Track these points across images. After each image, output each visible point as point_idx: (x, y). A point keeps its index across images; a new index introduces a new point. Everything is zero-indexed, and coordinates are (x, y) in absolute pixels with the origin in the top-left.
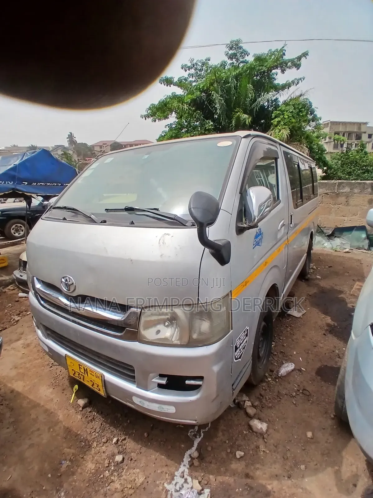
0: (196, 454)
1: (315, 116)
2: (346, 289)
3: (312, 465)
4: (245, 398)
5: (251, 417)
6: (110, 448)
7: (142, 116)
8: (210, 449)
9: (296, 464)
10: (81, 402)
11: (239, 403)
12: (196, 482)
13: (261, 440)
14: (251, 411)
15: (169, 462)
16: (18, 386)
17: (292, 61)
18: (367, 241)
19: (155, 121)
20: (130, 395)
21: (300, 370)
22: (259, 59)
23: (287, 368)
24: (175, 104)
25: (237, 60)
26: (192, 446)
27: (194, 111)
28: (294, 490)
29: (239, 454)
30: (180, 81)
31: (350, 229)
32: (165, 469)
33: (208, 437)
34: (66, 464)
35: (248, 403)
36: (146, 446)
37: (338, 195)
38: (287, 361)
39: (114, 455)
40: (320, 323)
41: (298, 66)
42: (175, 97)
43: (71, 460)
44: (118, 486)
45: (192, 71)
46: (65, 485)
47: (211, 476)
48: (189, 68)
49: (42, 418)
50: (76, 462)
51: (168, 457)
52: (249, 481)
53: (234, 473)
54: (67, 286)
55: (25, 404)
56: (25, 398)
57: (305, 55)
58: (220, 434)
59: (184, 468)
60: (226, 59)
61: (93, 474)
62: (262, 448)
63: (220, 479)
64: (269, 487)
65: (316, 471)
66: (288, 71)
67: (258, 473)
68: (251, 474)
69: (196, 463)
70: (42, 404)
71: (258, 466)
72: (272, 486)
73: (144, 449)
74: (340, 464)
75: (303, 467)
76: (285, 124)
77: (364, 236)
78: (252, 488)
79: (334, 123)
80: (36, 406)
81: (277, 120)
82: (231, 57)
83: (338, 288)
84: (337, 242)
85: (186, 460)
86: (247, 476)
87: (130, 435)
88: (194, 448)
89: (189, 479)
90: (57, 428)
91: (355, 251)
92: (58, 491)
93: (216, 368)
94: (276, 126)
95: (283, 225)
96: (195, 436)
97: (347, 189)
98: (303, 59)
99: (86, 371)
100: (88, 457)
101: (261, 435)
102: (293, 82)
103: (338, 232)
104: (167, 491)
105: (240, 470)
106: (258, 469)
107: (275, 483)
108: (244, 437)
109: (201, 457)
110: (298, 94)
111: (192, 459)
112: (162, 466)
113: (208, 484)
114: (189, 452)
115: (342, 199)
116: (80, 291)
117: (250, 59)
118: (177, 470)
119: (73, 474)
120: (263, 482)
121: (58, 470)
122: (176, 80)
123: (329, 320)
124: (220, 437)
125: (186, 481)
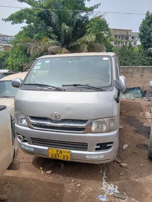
0: (107, 177)
2: (137, 115)
3: (146, 173)
5: (120, 163)
6: (73, 184)
7: (3, 20)
9: (141, 173)
10: (48, 172)
12: (111, 184)
13: (127, 169)
14: (119, 161)
18: (141, 94)
19: (13, 24)
21: (130, 147)
27: (40, 20)
29: (121, 174)
31: (133, 89)
32: (98, 184)
35: (117, 159)
37: (127, 73)
39: (76, 185)
40: (131, 130)
42: (27, 10)
47: (116, 182)
52: (129, 180)
54: (56, 117)
73: (86, 181)
76: (93, 32)
77: (139, 92)
78: (131, 182)
79: (114, 30)
81: (89, 29)
83: (134, 115)
84: (128, 95)
91: (136, 99)
94: (89, 33)
96: (103, 173)
97: (131, 70)
99: (61, 152)
102: (95, 7)
103: (128, 90)
105: (124, 178)
106: (130, 177)
109: (109, 178)
111: (106, 179)
114: (103, 177)
115: (129, 75)
116: (62, 118)
118: (102, 183)
120: (134, 180)
123: (134, 128)
124: (112, 171)
125: (107, 186)
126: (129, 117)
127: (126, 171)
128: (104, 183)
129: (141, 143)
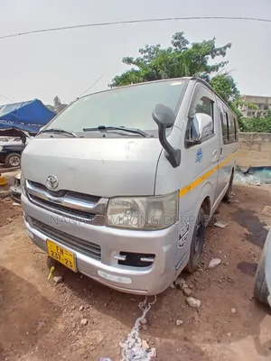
0: (145, 321)
1: (235, 89)
2: (258, 210)
3: (237, 333)
4: (183, 281)
5: (188, 296)
6: (77, 314)
7: (109, 85)
8: (155, 317)
9: (224, 332)
10: (56, 279)
11: (178, 285)
12: (145, 342)
13: (196, 313)
14: (188, 291)
15: (123, 326)
16: (9, 266)
17: (220, 49)
20: (95, 269)
21: (225, 264)
22: (196, 46)
23: (215, 262)
24: (134, 77)
25: (180, 47)
26: (142, 314)
28: (222, 352)
29: (179, 322)
30: (138, 60)
32: (120, 331)
33: (154, 308)
34: (41, 324)
35: (185, 286)
36: (105, 313)
37: (253, 143)
38: (214, 257)
39: (80, 319)
40: (239, 232)
41: (224, 54)
42: (133, 72)
43: (45, 322)
44: (82, 343)
45: (147, 54)
46: (40, 341)
47: (157, 339)
48: (145, 52)
49: (25, 289)
50: (49, 323)
51: (123, 322)
52: (187, 343)
53: (175, 337)
54: (52, 183)
55: (12, 279)
56: (13, 274)
57: (229, 46)
58: (163, 307)
59: (135, 331)
60: (172, 46)
61: (63, 333)
62: (197, 318)
63: (164, 340)
64: (204, 349)
65: (240, 337)
66: (216, 57)
67: (194, 337)
68: (189, 338)
69: (145, 327)
70: (26, 279)
71: (194, 332)
72: (206, 347)
73: (103, 316)
74: (258, 332)
75: (229, 334)
78: (189, 349)
79: (248, 97)
80: (21, 280)
82: (175, 45)
83: (252, 209)
84: (251, 177)
85: (137, 324)
86: (186, 339)
87: (93, 305)
88: (143, 317)
89: (139, 340)
90: (36, 297)
91: (264, 185)
92: (33, 345)
93: (165, 249)
95: (216, 153)
96: (144, 307)
97: (259, 139)
98: (228, 48)
99: (62, 251)
100: (59, 320)
101: (196, 309)
102: (220, 65)
103: (252, 170)
104: (121, 348)
105: (179, 335)
106: (194, 334)
107: (208, 345)
108: (183, 310)
109: (148, 323)
110: (223, 73)
111: (142, 324)
112: (117, 329)
113: (154, 344)
114: (139, 319)
115: (256, 146)
116: (61, 187)
117: (189, 46)
118: (130, 332)
119: (47, 332)
120: (199, 345)
121: (34, 329)
122: (134, 60)
123: (246, 230)
124: (164, 309)
125: (136, 341)
126: (241, 211)
127: (193, 318)
128: (133, 331)
129: (249, 261)
